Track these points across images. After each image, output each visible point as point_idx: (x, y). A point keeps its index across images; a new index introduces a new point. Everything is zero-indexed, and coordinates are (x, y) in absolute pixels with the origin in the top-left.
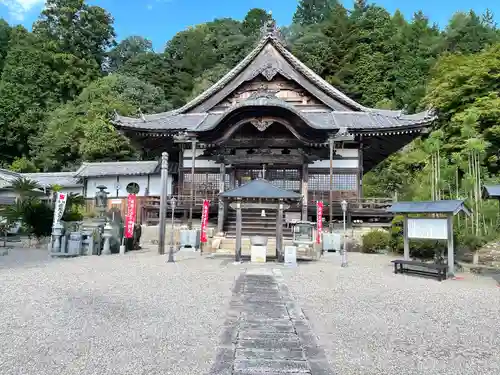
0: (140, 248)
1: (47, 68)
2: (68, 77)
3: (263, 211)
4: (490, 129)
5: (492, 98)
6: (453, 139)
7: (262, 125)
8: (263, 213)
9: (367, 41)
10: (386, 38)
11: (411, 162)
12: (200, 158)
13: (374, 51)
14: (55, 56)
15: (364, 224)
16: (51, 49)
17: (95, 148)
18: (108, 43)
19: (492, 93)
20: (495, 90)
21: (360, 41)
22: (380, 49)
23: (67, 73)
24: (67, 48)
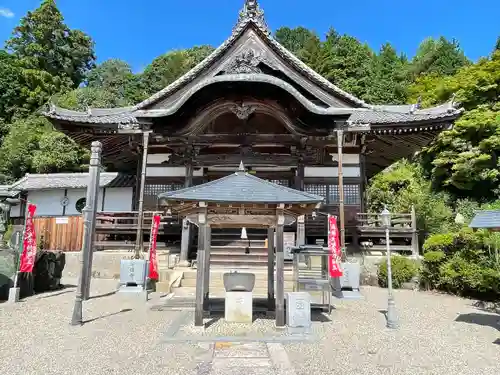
0: (61, 287)
1: (15, 83)
2: (39, 93)
3: (244, 231)
4: (487, 140)
5: (482, 110)
6: (443, 153)
7: (243, 111)
8: (244, 234)
9: (341, 66)
10: (359, 65)
11: (395, 180)
12: (165, 164)
13: (348, 76)
14: (25, 72)
15: (375, 248)
16: (24, 66)
17: (50, 160)
18: (88, 66)
19: (480, 107)
20: (484, 103)
21: (334, 67)
22: (353, 74)
23: (38, 89)
24: (41, 65)
